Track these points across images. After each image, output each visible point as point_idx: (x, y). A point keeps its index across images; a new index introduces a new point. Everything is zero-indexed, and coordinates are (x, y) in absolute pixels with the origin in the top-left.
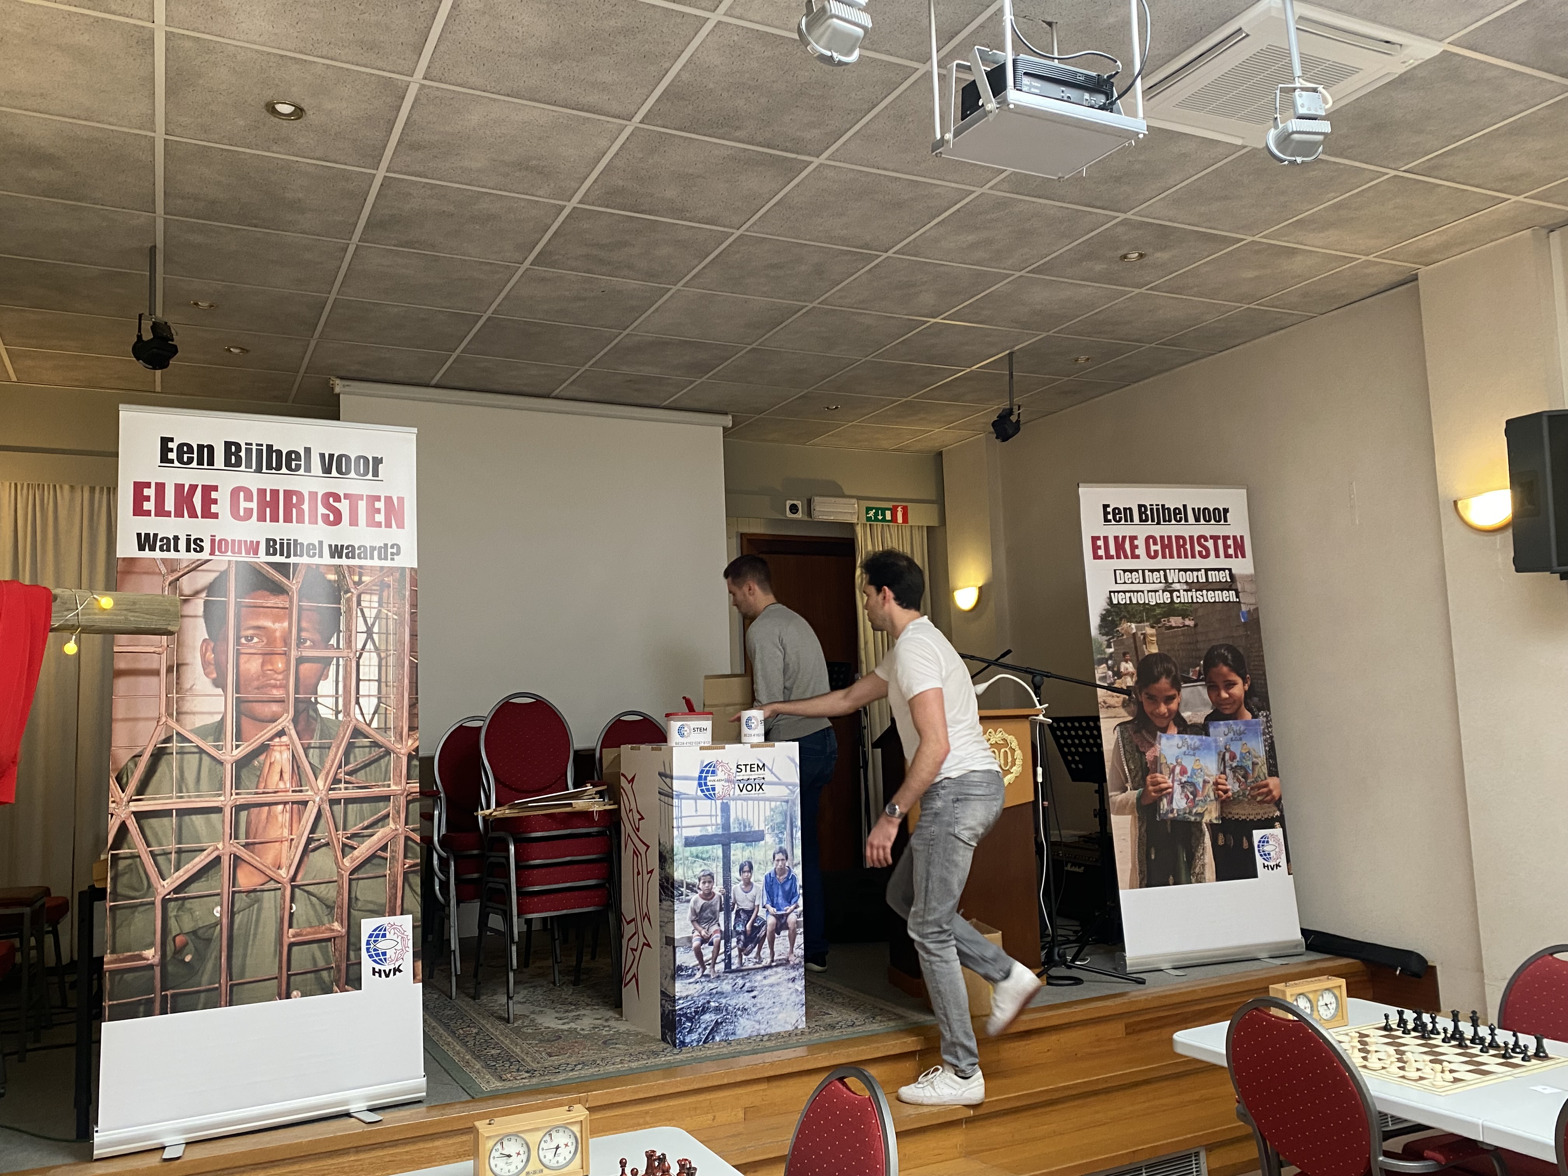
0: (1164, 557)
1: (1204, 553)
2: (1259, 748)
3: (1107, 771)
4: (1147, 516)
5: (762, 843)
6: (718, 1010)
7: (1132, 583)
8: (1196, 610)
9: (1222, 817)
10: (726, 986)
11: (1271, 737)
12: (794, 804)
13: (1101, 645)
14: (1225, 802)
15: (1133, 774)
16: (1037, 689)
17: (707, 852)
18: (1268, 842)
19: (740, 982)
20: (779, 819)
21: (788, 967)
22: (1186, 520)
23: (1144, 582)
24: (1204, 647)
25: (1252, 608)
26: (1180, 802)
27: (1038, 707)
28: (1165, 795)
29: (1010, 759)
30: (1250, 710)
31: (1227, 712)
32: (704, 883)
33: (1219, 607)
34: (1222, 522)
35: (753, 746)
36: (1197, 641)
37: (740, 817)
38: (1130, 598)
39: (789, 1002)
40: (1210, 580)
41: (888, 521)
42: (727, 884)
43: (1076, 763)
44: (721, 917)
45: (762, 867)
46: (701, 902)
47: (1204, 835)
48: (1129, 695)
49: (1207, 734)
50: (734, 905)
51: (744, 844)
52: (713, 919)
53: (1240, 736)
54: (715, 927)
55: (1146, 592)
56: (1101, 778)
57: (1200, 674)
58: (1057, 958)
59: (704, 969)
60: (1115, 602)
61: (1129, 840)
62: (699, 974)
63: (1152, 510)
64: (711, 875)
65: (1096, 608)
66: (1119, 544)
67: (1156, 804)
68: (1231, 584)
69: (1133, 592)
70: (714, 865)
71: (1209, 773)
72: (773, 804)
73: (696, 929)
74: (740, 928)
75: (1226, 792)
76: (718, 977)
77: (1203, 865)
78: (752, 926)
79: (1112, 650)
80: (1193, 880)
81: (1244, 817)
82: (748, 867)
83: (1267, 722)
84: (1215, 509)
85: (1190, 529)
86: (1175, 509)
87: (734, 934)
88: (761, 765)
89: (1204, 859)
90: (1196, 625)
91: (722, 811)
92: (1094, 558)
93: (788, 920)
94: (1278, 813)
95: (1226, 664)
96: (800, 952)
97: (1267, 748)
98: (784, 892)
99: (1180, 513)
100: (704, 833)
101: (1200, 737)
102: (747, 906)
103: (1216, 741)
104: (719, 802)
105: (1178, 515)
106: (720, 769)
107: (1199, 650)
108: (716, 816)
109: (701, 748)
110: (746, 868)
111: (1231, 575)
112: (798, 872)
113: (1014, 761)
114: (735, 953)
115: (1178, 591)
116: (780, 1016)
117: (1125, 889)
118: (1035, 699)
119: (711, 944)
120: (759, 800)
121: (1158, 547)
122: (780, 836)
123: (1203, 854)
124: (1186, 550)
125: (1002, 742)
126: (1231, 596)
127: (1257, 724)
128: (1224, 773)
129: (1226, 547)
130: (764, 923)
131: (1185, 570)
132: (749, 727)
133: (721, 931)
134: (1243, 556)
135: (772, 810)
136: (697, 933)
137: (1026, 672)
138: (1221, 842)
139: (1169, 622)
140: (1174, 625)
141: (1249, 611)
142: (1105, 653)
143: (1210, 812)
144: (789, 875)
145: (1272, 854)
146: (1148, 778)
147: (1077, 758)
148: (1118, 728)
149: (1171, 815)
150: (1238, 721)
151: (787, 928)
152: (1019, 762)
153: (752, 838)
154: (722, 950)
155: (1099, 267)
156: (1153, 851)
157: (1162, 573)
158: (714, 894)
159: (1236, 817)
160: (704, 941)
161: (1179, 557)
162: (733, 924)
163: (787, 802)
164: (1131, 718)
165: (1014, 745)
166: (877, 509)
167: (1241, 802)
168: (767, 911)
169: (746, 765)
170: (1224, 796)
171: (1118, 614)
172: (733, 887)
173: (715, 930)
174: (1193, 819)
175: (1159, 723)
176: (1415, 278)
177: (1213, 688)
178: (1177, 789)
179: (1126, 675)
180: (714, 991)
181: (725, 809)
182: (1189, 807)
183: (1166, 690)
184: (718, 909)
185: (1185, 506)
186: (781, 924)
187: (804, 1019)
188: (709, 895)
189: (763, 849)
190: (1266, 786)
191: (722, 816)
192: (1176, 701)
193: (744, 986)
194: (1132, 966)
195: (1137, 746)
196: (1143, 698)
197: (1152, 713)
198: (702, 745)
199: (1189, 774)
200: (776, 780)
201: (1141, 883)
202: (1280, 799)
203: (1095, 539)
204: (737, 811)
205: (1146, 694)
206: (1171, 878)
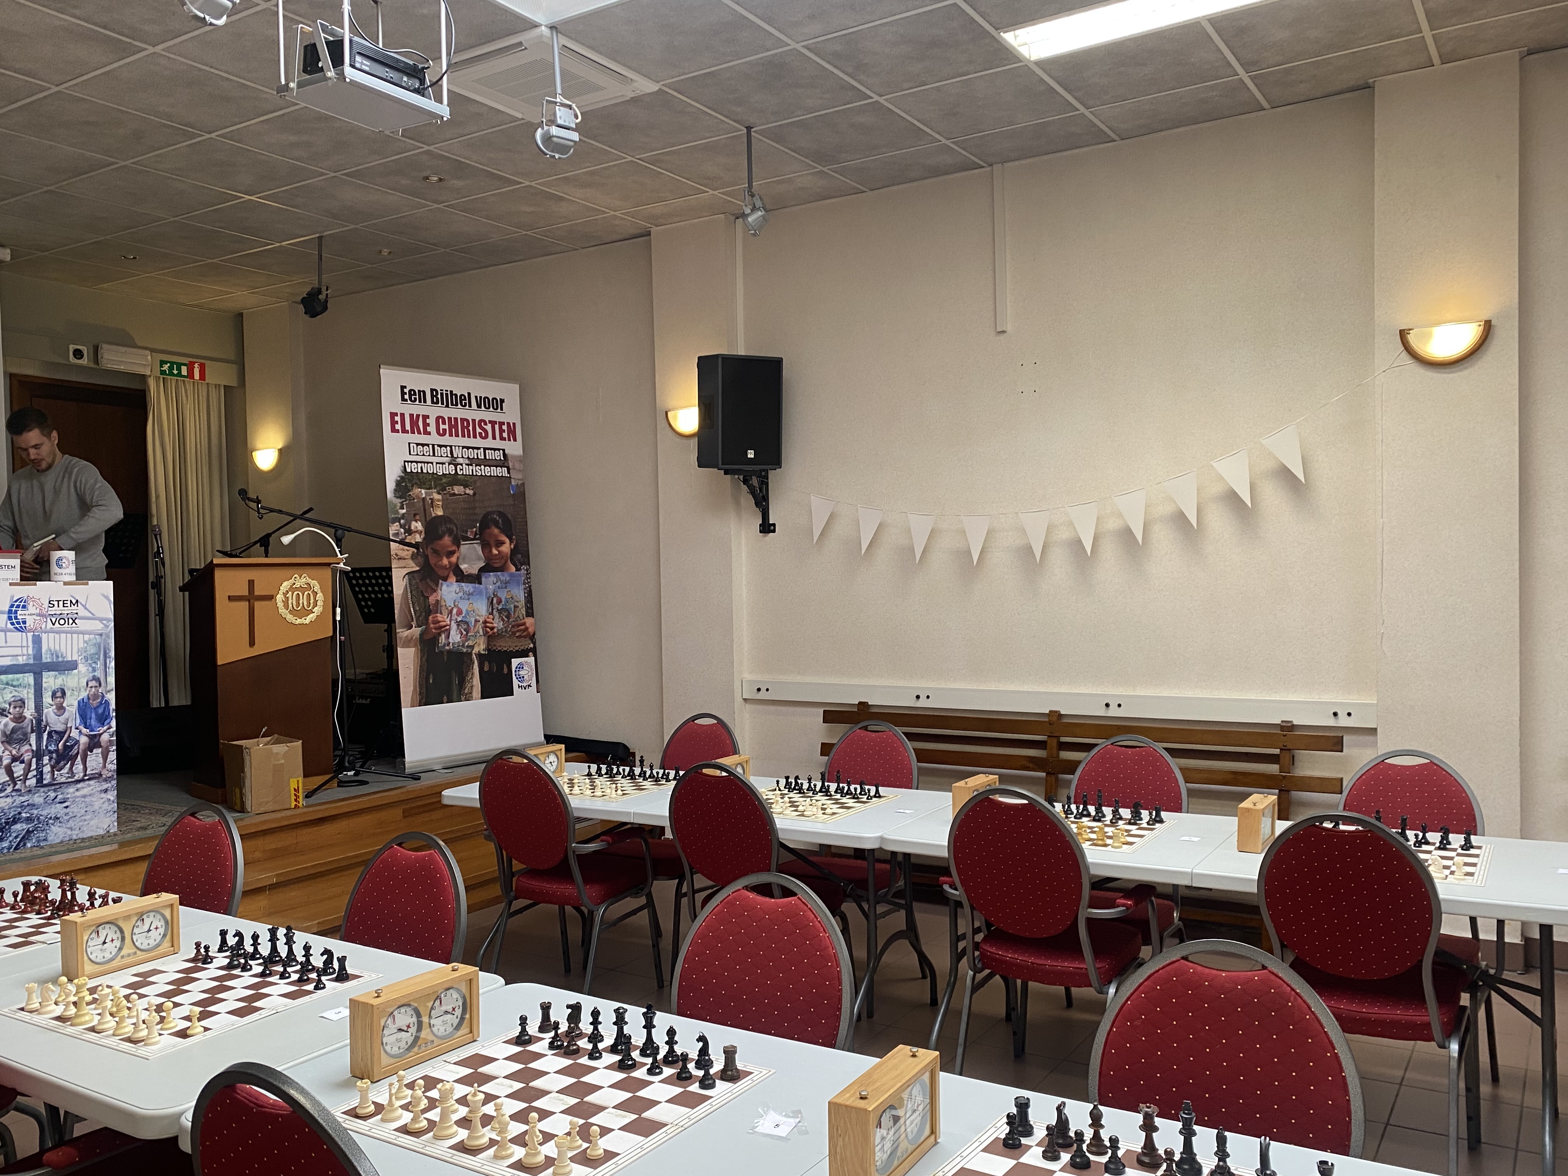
0: (451, 435)
1: (483, 435)
2: (520, 594)
3: (396, 612)
4: (437, 399)
5: (75, 671)
6: (29, 820)
7: (424, 455)
8: (475, 482)
9: (488, 649)
10: (38, 799)
11: (530, 586)
12: (108, 637)
13: (395, 506)
14: (491, 637)
15: (418, 614)
16: (338, 542)
17: (18, 680)
18: (523, 668)
19: (52, 795)
20: (93, 650)
21: (101, 780)
22: (470, 406)
23: (434, 455)
24: (480, 512)
25: (520, 482)
26: (455, 637)
27: (339, 556)
28: (444, 632)
29: (312, 601)
30: (515, 565)
31: (496, 565)
32: (15, 707)
33: (494, 479)
34: (499, 410)
35: (65, 584)
36: (475, 508)
37: (52, 649)
38: (421, 468)
39: (100, 810)
40: (487, 458)
41: (184, 376)
42: (39, 708)
43: (369, 607)
44: (33, 738)
45: (75, 693)
46: (12, 725)
47: (474, 663)
48: (418, 549)
49: (480, 583)
50: (46, 727)
51: (57, 673)
52: (25, 739)
53: (506, 584)
54: (27, 747)
55: (434, 464)
56: (390, 619)
57: (476, 534)
58: (347, 764)
59: (15, 784)
60: (409, 470)
61: (412, 668)
62: (9, 789)
63: (442, 394)
64: (23, 701)
65: (392, 475)
66: (414, 420)
67: (436, 639)
68: (504, 462)
69: (424, 462)
70: (25, 691)
71: (480, 614)
72: (87, 637)
73: (6, 749)
74: (52, 748)
75: (492, 629)
76: (30, 791)
77: (472, 687)
78: (65, 745)
79: (404, 511)
80: (463, 698)
81: (505, 649)
82: (60, 694)
83: (527, 574)
84: (493, 399)
85: (473, 414)
86: (461, 396)
87: (46, 752)
88: (74, 602)
89: (472, 682)
90: (474, 494)
91: (34, 642)
92: (392, 431)
93: (101, 740)
94: (532, 646)
95: (498, 527)
96: (114, 767)
97: (526, 595)
98: (97, 714)
99: (465, 399)
100: (15, 663)
101: (474, 585)
102: (60, 727)
103: (486, 589)
104: (30, 635)
105: (463, 400)
106: (31, 603)
107: (475, 514)
108: (28, 647)
109: (11, 584)
110: (59, 694)
111: (505, 455)
112: (111, 697)
113: (316, 602)
114: (47, 769)
115: (461, 465)
116: (92, 823)
117: (407, 707)
118: (337, 550)
119: (22, 762)
120: (72, 633)
121: (446, 427)
122: (94, 665)
123: (472, 678)
124: (469, 431)
125: (306, 586)
126: (503, 472)
127: (520, 575)
128: (492, 613)
129: (501, 431)
130: (77, 742)
131: (468, 448)
132: (60, 567)
133: (33, 750)
134: (515, 440)
135: (85, 642)
136: (7, 753)
137: (329, 526)
138: (486, 669)
139: (453, 490)
140: (457, 493)
141: (517, 485)
142: (398, 513)
143: (479, 645)
144: (102, 700)
145: (526, 677)
146: (430, 618)
147: (370, 603)
148: (407, 576)
149: (447, 648)
150: (505, 573)
151: (100, 746)
152: (320, 603)
153: (65, 667)
154: (34, 766)
155: (405, 182)
156: (431, 676)
157: (448, 448)
158: (25, 718)
159: (500, 649)
160: (15, 759)
161: (463, 436)
162: (45, 743)
163: (101, 635)
164: (418, 568)
165: (317, 588)
166: (172, 363)
167: (503, 637)
168: (80, 732)
169: (58, 601)
170: (491, 633)
171: (410, 481)
172: (45, 711)
173: (26, 752)
174: (465, 650)
175: (441, 573)
176: (649, 234)
177: (486, 546)
178: (454, 626)
179: (415, 532)
180: (26, 804)
181: (37, 641)
182: (462, 641)
183: (448, 547)
184: (29, 730)
185: (469, 394)
186: (94, 742)
187: (116, 824)
188: (20, 718)
189: (77, 678)
190: (524, 624)
191: (33, 648)
192: (456, 556)
193: (56, 798)
194: (411, 768)
195: (422, 592)
196: (429, 552)
197: (435, 565)
198: (11, 581)
199: (463, 615)
200: (90, 615)
201: (420, 702)
202: (534, 634)
203: (393, 415)
204: (49, 643)
205: (432, 549)
206: (445, 697)
